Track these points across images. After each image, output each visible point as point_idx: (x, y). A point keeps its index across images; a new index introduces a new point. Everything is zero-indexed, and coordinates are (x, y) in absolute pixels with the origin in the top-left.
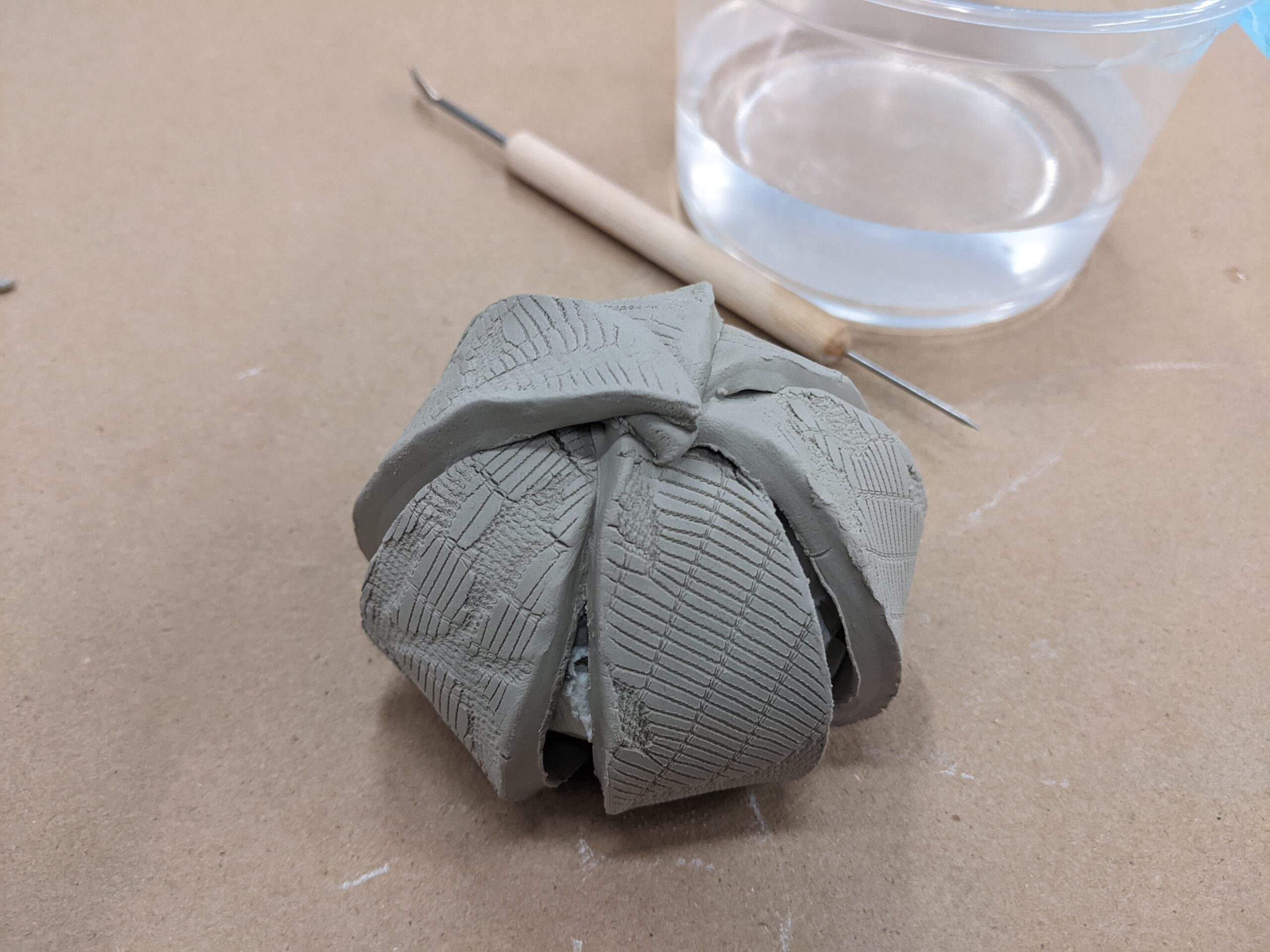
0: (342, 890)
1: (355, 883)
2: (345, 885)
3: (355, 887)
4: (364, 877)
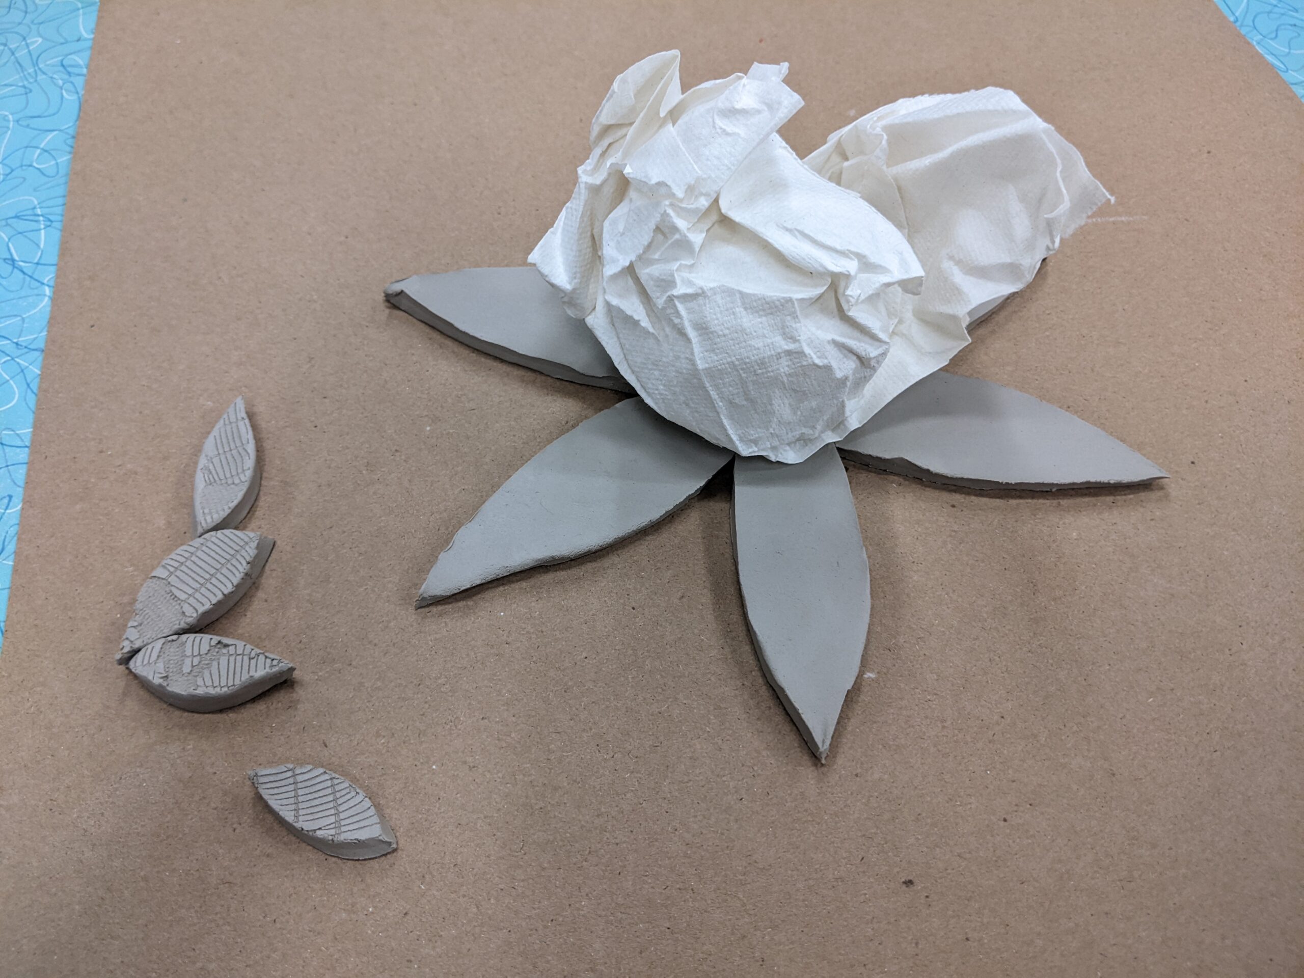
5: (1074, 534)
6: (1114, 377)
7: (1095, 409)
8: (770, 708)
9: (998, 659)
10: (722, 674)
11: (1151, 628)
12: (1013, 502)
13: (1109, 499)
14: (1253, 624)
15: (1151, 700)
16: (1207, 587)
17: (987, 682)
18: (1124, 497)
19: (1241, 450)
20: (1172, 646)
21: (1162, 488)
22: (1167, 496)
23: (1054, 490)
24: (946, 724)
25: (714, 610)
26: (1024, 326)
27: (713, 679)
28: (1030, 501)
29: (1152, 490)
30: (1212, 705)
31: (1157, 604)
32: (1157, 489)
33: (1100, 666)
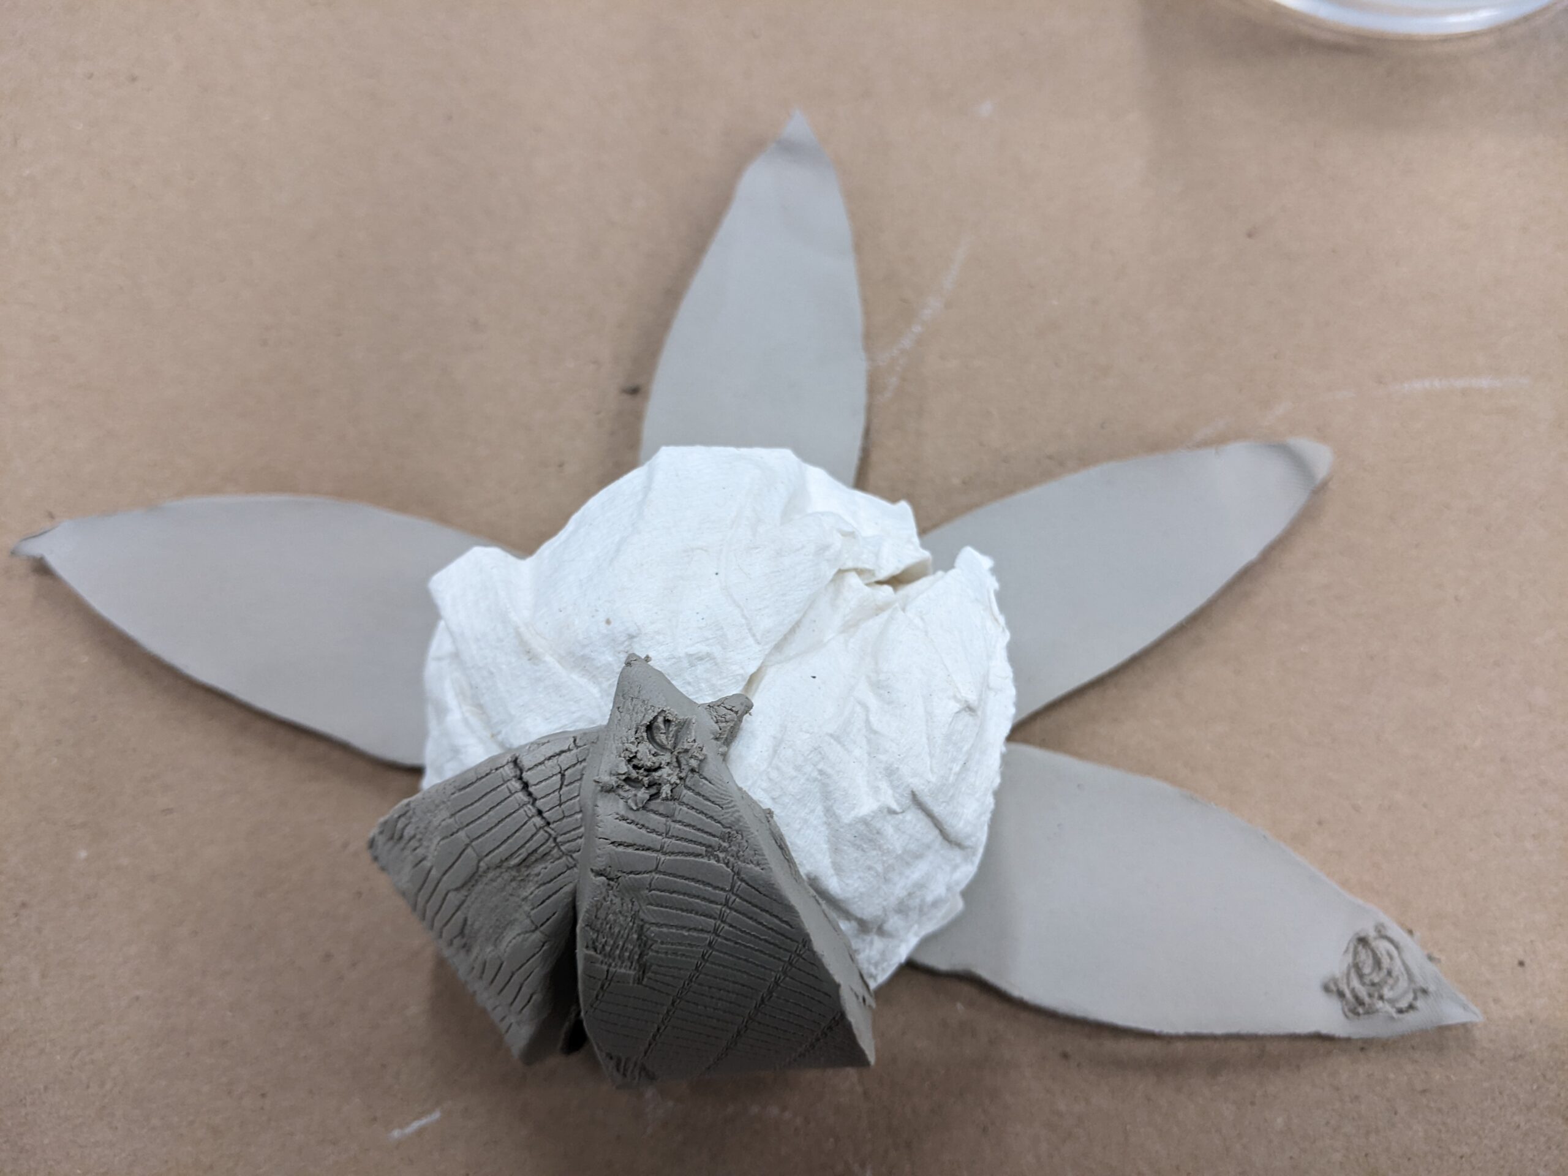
1: (406, 1131)
2: (396, 1133)
4: (416, 1124)
5: (1279, 1120)
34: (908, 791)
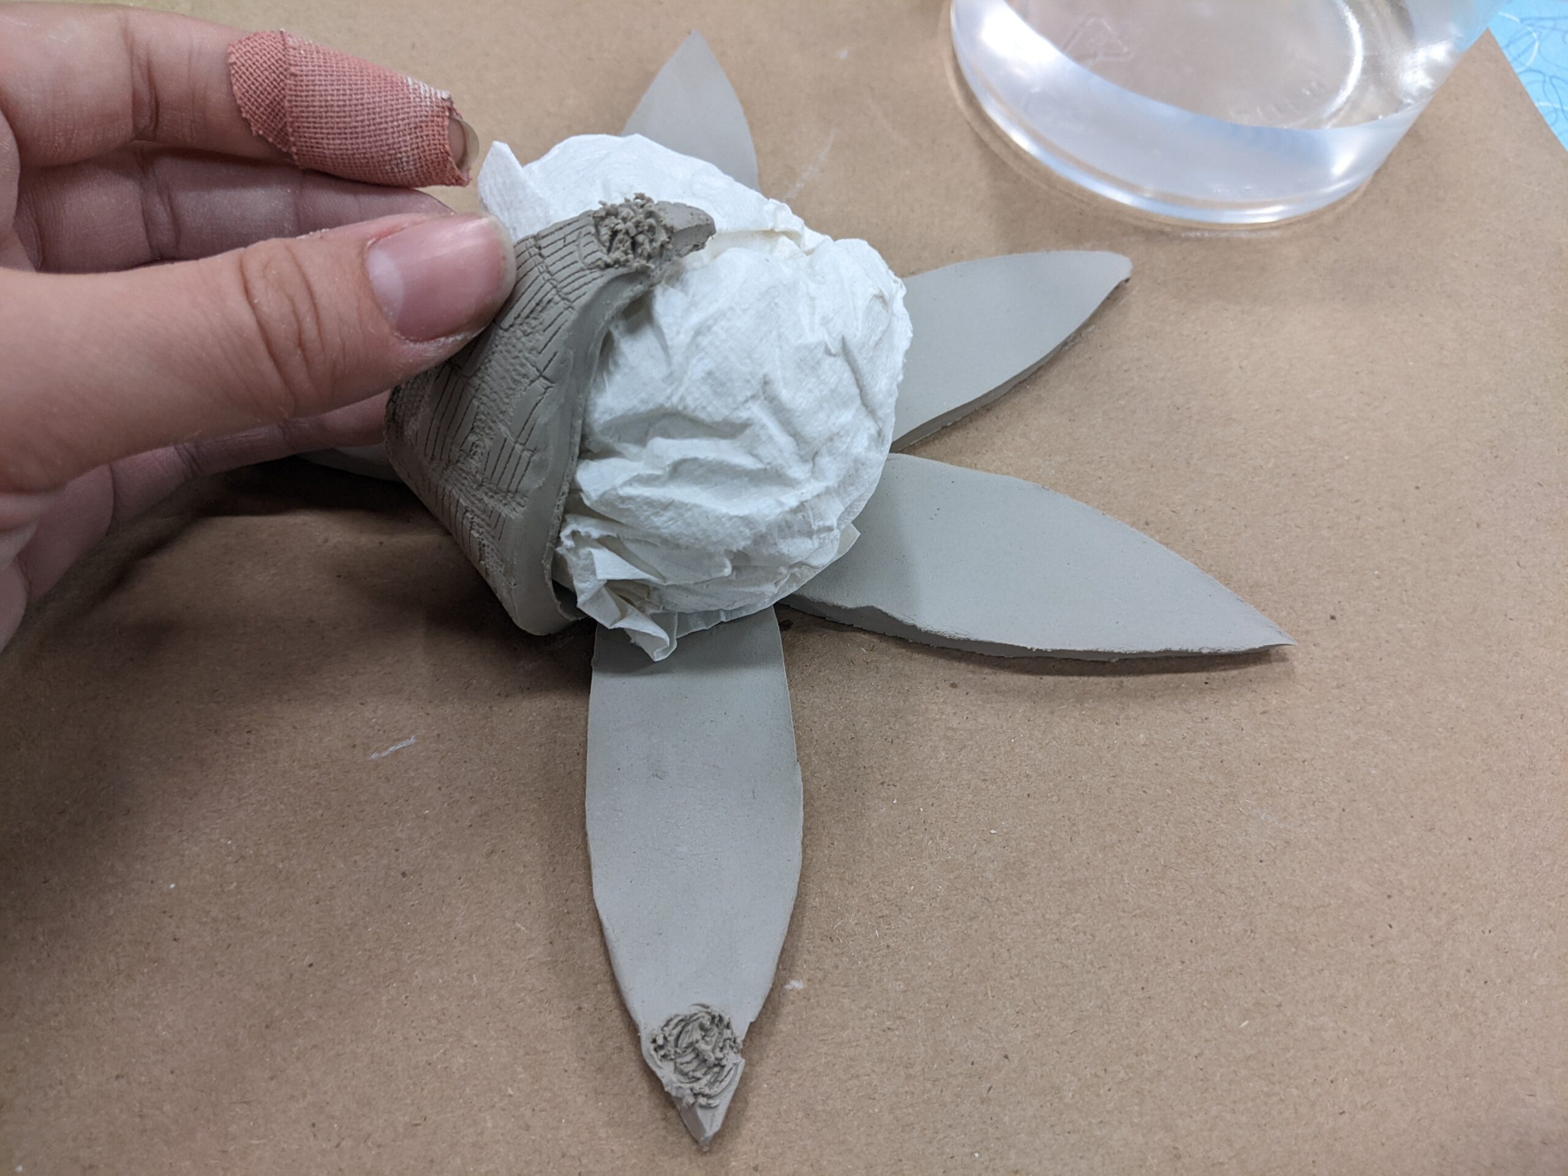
0: (372, 761)
1: (384, 754)
2: (374, 756)
3: (384, 758)
4: (392, 749)
5: (1142, 736)
6: (1221, 475)
7: (1188, 528)
8: (621, 1049)
9: (1006, 954)
10: (546, 989)
11: (1251, 898)
12: (1049, 680)
13: (1201, 677)
14: (1408, 893)
15: (1246, 1023)
16: (1341, 831)
17: (986, 994)
18: (1223, 674)
19: (1405, 600)
20: (1282, 930)
21: (1283, 659)
22: (1290, 674)
23: (1114, 660)
24: (911, 1071)
25: (544, 875)
26: (1086, 389)
27: (529, 1000)
28: (1076, 678)
29: (1270, 662)
30: (1341, 1032)
31: (1264, 857)
32: (1276, 661)
33: (1167, 964)
34: (840, 337)
